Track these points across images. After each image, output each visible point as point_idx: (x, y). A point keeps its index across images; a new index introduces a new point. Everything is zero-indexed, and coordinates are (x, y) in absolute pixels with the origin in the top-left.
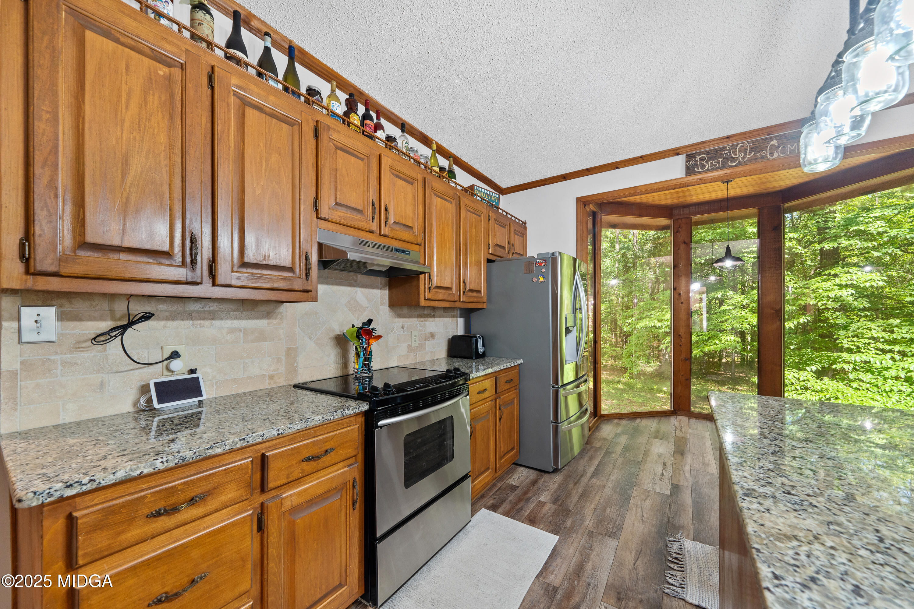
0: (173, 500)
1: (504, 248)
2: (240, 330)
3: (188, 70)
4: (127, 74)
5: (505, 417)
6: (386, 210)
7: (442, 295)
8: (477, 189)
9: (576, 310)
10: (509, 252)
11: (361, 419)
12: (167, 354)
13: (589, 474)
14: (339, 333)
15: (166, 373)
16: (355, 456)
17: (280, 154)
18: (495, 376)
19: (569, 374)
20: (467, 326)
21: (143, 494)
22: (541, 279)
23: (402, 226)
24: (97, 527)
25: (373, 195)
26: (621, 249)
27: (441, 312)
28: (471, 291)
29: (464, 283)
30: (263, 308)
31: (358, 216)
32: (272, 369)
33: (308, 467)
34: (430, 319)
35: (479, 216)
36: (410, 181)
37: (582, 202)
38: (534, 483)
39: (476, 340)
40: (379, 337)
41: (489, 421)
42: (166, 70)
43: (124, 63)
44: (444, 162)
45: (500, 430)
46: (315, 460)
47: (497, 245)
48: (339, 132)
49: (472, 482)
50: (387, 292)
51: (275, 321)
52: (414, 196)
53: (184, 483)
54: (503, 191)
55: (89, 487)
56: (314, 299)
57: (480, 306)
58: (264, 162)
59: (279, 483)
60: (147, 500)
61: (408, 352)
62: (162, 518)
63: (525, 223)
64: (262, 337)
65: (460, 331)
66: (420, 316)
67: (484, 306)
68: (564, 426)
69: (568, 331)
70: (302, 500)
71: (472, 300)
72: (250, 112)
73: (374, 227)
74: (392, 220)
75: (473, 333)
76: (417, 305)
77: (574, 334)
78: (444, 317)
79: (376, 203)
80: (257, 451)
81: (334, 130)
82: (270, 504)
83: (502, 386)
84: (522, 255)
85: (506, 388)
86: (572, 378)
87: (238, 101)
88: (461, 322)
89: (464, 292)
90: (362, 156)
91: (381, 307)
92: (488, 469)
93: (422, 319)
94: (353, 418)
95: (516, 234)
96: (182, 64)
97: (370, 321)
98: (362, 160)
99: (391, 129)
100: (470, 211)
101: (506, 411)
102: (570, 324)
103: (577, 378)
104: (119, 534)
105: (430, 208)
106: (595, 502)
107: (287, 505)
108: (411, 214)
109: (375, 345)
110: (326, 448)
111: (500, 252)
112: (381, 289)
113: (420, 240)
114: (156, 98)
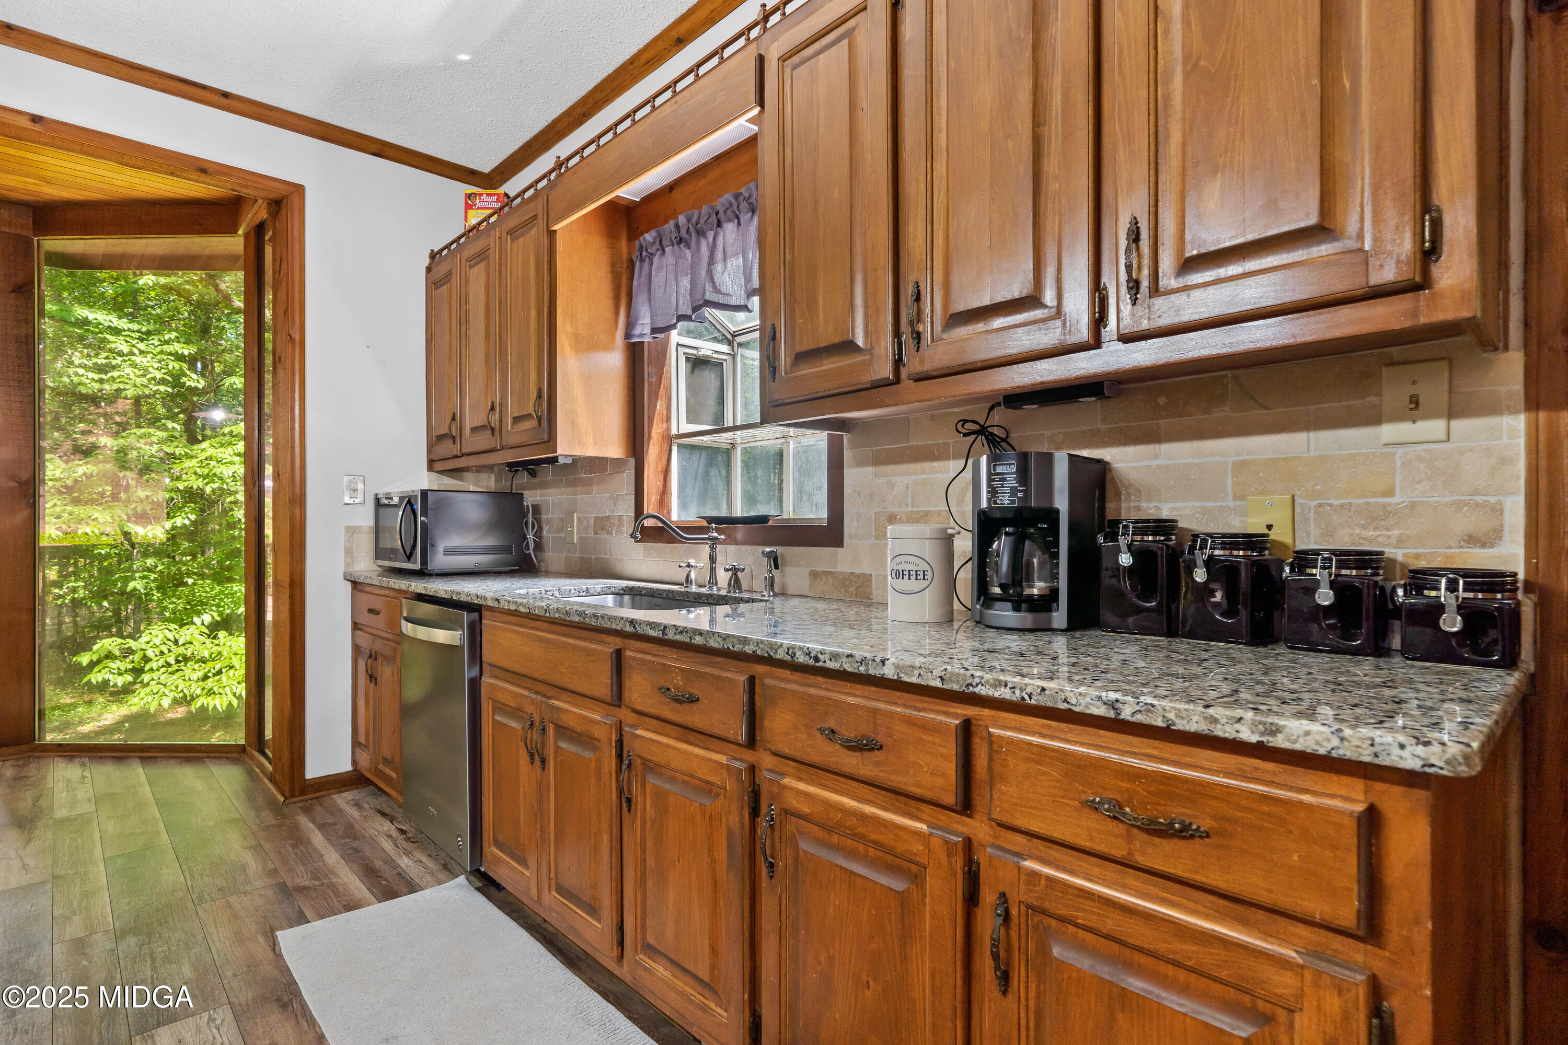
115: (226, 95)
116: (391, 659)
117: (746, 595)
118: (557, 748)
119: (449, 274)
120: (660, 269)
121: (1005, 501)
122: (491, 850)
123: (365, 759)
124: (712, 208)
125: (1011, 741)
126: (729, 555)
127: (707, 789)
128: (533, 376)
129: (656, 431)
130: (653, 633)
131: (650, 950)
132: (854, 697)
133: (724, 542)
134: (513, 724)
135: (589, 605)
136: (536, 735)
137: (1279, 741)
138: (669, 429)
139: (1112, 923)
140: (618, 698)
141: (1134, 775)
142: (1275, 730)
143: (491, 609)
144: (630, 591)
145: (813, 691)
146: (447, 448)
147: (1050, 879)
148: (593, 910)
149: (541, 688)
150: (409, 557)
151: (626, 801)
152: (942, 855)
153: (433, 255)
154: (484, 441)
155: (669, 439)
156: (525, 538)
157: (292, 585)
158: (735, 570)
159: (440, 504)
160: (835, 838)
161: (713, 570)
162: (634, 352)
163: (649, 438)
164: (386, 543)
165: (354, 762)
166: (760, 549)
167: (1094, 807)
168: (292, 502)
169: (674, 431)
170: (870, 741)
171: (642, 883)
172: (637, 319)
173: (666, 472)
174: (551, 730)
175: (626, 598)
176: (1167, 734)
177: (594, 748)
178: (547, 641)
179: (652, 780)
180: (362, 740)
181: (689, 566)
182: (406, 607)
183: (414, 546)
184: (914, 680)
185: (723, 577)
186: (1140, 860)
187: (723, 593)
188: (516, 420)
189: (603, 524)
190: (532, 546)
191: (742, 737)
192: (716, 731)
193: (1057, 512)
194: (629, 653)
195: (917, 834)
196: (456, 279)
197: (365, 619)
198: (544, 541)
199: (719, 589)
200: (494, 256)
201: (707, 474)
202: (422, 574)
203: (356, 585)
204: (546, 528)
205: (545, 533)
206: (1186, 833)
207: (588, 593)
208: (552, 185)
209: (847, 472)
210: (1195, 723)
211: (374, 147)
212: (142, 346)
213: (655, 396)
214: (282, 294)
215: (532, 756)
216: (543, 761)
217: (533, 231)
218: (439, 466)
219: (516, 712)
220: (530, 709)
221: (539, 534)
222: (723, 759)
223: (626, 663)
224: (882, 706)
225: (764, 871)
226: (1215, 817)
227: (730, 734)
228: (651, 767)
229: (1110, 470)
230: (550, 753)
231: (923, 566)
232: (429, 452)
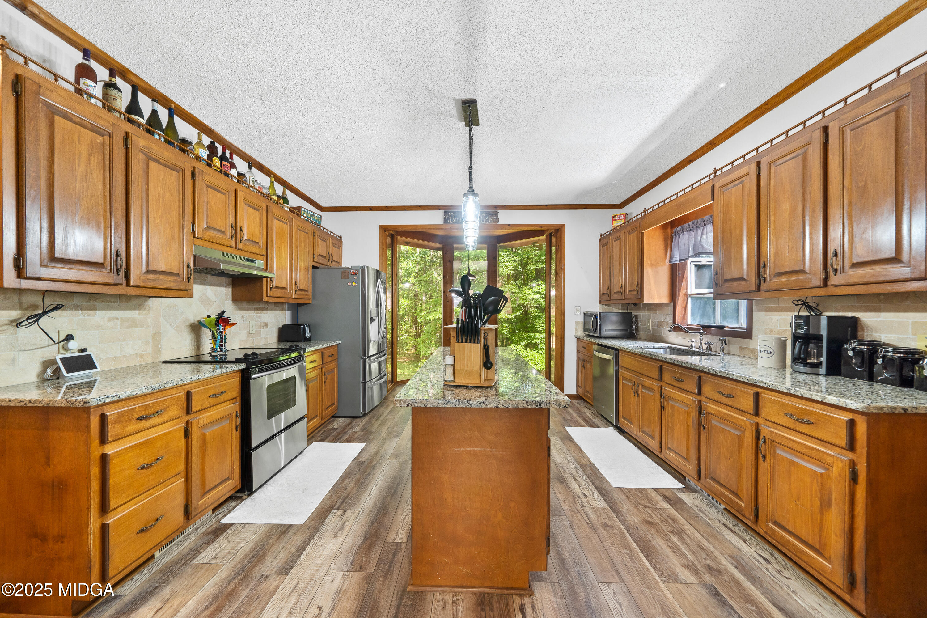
0: (147, 412)
1: (325, 257)
2: (117, 319)
3: (114, 137)
4: (79, 144)
5: (328, 380)
6: (241, 230)
7: (279, 293)
8: (304, 211)
9: (378, 305)
10: (329, 260)
11: (239, 375)
12: (63, 337)
13: (385, 414)
14: (193, 322)
15: (62, 351)
16: (235, 398)
17: (171, 194)
18: (322, 351)
19: (373, 350)
20: (294, 316)
21: (135, 406)
22: (354, 284)
23: (251, 242)
24: (116, 422)
25: (232, 220)
26: (420, 254)
27: (273, 306)
28: (301, 290)
29: (296, 284)
30: (135, 302)
31: (221, 235)
32: (142, 349)
33: (213, 401)
34: (264, 312)
35: (307, 233)
36: (257, 209)
37: (383, 229)
38: (349, 424)
39: (304, 328)
40: (234, 324)
41: (317, 382)
42: (101, 138)
43: (77, 136)
44: (279, 189)
45: (324, 390)
46: (215, 397)
47: (320, 255)
48: (209, 175)
49: (308, 422)
50: (231, 289)
51: (144, 312)
52: (260, 220)
53: (153, 403)
54: (322, 209)
55: (115, 399)
56: (192, 296)
57: (307, 302)
58: (161, 199)
59: (199, 408)
60: (137, 410)
61: (247, 338)
62: (143, 421)
63: (341, 237)
64: (134, 324)
65: (288, 322)
66: (256, 309)
67: (310, 302)
68: (368, 385)
69: (372, 320)
70: (209, 421)
71: (301, 297)
72: (152, 164)
73: (233, 243)
74: (245, 238)
75: (300, 322)
76: (261, 300)
77: (376, 323)
78: (275, 310)
79: (234, 226)
80: (184, 389)
81: (206, 173)
82: (193, 421)
83: (327, 359)
84: (339, 263)
85: (329, 360)
86: (375, 352)
87: (144, 156)
88: (288, 313)
89: (296, 291)
90: (224, 191)
91: (226, 302)
92: (316, 416)
93: (258, 311)
94: (234, 374)
95: (334, 246)
96: (109, 133)
97: (223, 312)
98: (224, 194)
99: (241, 165)
100: (300, 230)
101: (329, 377)
102: (374, 314)
103: (379, 353)
104: (125, 427)
105: (272, 229)
106: (388, 426)
107: (201, 423)
108: (258, 233)
109: (229, 331)
110: (221, 391)
111: (322, 260)
112: (226, 287)
113: (264, 252)
114: (96, 158)
115: (547, 205)
116: (590, 362)
117: (713, 353)
118: (642, 391)
119: (607, 242)
120: (683, 239)
121: (799, 331)
122: (621, 420)
123: (581, 391)
124: (703, 219)
125: (767, 398)
126: (706, 339)
127: (687, 405)
128: (636, 278)
129: (682, 293)
130: (670, 362)
131: (669, 449)
132: (727, 384)
133: (706, 334)
134: (629, 384)
135: (652, 352)
136: (636, 387)
137: (826, 401)
138: (687, 292)
139: (790, 444)
140: (661, 379)
141: (796, 408)
142: (825, 398)
143: (622, 350)
144: (670, 348)
145: (716, 381)
146: (605, 297)
147: (776, 433)
148: (652, 437)
149: (637, 374)
150: (595, 332)
151: (662, 407)
152: (749, 426)
153: (601, 235)
154: (618, 296)
155: (687, 296)
156: (632, 327)
157: (561, 338)
158: (709, 344)
159: (604, 316)
160: (722, 421)
161: (701, 343)
162: (673, 268)
163: (679, 295)
164: (587, 327)
165: (577, 391)
166: (719, 337)
167: (786, 414)
168: (561, 315)
169: (689, 293)
170: (731, 395)
171: (667, 431)
172: (674, 256)
173: (686, 307)
174: (640, 386)
175: (668, 350)
176: (801, 398)
177: (654, 392)
178: (640, 361)
179: (670, 402)
180: (580, 385)
181: (692, 341)
182: (596, 347)
183: (596, 329)
184: (741, 380)
185: (705, 347)
186: (798, 429)
187: (705, 351)
188: (630, 291)
189: (661, 324)
190: (635, 330)
191: (696, 392)
192: (689, 390)
193: (822, 336)
194: (664, 367)
195: (743, 420)
196: (609, 244)
197: (581, 349)
198: (639, 328)
199: (703, 350)
200: (622, 238)
201: (704, 307)
202: (599, 337)
203: (578, 339)
204: (640, 324)
205: (639, 325)
206: (808, 423)
207: (654, 347)
208: (642, 218)
209: (754, 313)
210: (807, 396)
211: (584, 207)
212: (506, 259)
213: (681, 280)
214: (559, 256)
215: (634, 393)
216: (638, 395)
217: (636, 232)
218: (603, 303)
219: (629, 380)
220: (634, 380)
221: (637, 326)
222: (691, 398)
223: (663, 369)
224: (734, 386)
225: (702, 428)
226: (815, 419)
227: (693, 391)
228: (670, 398)
229: (860, 320)
230: (640, 393)
231: (770, 349)
232: (600, 298)
